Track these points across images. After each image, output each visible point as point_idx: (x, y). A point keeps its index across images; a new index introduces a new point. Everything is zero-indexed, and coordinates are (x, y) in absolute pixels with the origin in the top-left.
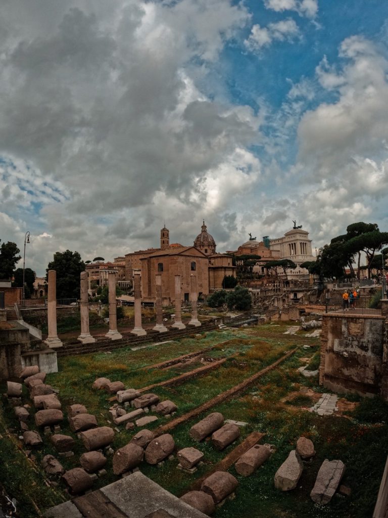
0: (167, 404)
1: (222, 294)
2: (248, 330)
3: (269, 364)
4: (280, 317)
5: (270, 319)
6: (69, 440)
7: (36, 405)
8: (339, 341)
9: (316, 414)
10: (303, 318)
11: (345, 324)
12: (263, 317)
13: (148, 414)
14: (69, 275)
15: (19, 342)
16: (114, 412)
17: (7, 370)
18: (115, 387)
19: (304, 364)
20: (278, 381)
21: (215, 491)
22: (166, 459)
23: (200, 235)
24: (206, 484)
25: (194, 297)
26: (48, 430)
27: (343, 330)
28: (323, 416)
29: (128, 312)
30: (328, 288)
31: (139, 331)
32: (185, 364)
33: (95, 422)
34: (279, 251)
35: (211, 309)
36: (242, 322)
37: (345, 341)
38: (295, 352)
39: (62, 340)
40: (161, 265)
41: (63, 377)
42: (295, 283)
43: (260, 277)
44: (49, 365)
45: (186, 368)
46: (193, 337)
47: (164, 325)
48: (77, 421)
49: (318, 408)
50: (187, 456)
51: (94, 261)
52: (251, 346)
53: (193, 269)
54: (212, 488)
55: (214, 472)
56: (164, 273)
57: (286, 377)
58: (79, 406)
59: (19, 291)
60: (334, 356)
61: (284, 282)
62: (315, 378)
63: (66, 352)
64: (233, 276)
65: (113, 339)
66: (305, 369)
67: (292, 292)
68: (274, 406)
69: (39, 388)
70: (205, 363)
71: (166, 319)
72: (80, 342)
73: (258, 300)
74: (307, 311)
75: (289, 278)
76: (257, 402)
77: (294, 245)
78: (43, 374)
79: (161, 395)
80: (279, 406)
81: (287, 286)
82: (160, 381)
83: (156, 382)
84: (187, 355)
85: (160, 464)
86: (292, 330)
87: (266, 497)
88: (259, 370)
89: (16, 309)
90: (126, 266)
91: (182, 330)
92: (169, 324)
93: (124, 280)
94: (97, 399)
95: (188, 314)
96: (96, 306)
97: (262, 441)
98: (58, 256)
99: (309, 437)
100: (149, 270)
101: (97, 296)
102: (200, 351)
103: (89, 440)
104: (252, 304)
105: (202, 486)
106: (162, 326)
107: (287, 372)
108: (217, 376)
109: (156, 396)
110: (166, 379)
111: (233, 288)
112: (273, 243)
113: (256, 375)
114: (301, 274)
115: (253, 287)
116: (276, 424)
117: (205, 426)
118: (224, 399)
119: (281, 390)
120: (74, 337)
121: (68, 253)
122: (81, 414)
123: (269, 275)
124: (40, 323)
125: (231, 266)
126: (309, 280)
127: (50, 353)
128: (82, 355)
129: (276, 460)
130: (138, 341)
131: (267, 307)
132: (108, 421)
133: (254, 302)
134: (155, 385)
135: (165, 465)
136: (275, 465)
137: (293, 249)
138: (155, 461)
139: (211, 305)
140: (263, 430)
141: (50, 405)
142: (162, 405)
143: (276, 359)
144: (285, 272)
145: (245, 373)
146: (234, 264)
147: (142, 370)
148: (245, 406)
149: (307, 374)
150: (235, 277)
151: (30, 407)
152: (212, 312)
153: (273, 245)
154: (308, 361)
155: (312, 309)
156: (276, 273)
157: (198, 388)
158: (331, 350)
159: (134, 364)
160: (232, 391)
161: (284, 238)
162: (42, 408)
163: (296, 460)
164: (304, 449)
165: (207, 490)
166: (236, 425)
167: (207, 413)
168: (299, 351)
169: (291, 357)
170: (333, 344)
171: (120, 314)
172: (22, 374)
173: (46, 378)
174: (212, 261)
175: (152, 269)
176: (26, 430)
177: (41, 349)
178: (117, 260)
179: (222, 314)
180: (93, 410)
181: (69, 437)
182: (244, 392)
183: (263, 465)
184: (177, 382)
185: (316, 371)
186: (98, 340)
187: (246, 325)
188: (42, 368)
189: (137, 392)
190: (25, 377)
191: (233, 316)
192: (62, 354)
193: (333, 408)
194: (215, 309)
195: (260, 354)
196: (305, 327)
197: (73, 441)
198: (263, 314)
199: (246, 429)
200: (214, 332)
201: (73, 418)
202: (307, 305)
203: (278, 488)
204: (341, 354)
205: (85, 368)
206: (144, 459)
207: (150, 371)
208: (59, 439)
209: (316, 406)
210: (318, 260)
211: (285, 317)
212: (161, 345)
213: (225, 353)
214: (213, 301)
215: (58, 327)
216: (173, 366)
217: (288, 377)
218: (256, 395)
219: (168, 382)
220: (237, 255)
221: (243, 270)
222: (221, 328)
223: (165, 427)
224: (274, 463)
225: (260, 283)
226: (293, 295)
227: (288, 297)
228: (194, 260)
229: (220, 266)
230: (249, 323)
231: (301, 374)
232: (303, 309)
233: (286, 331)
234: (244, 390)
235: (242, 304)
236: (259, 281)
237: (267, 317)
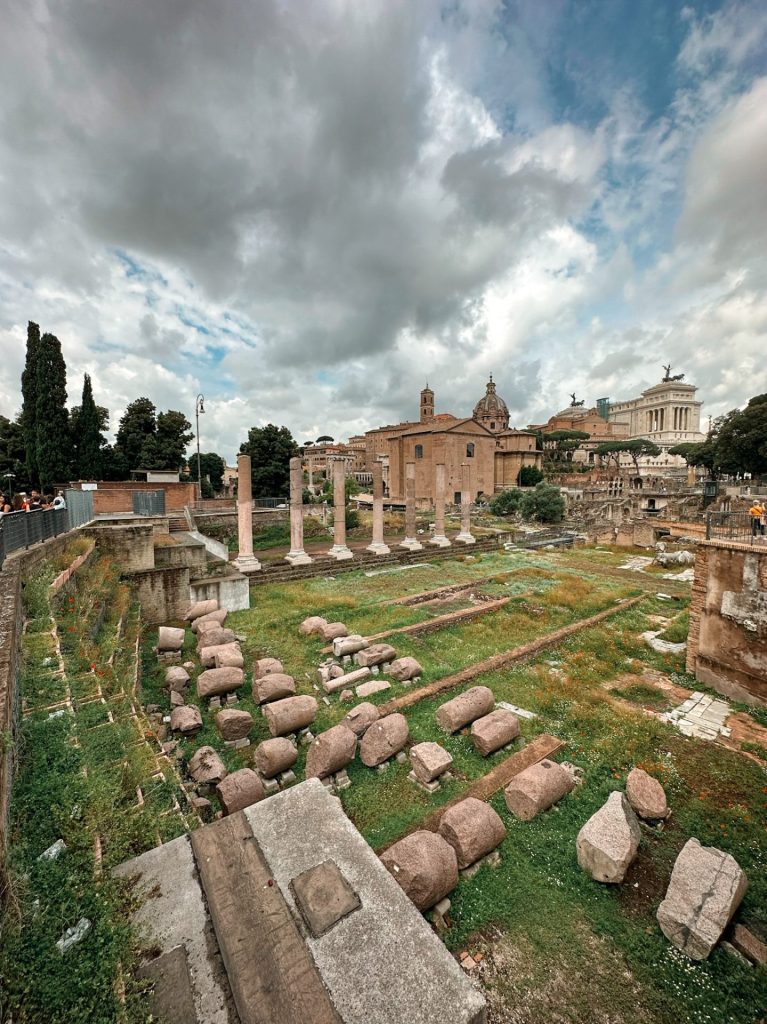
0: (408, 662)
1: (516, 496)
2: (553, 555)
3: (584, 616)
4: (614, 539)
5: (595, 541)
6: (246, 719)
7: (203, 661)
8: (735, 596)
9: (677, 729)
10: (661, 545)
11: (752, 566)
12: (584, 535)
13: (376, 678)
14: (274, 463)
15: (188, 565)
16: (325, 672)
17: (164, 610)
18: (333, 631)
19: (655, 628)
20: (599, 650)
21: (462, 838)
22: (392, 758)
23: (484, 399)
24: (448, 821)
25: (467, 498)
26: (215, 702)
27: (745, 576)
28: (690, 738)
29: (365, 518)
30: (728, 493)
31: (379, 547)
32: (444, 601)
33: (292, 688)
34: (627, 424)
35: (496, 518)
36: (545, 542)
37: (751, 599)
38: (638, 602)
39: (260, 561)
40: (419, 448)
41: (256, 615)
42: (655, 481)
43: (584, 470)
44: (235, 598)
45: (446, 607)
46: (461, 560)
47: (418, 540)
48: (264, 685)
49: (680, 717)
50: (424, 757)
51: (317, 441)
52: (555, 582)
53: (470, 455)
54: (456, 830)
55: (466, 796)
56: (425, 461)
57: (616, 644)
58: (272, 660)
59: (192, 489)
60: (721, 623)
61: (631, 480)
62: (678, 658)
63: (266, 578)
64: (535, 467)
65: (339, 559)
66: (657, 637)
67: (646, 496)
68: (589, 693)
69: (213, 634)
70: (476, 602)
71: (421, 531)
72: (288, 563)
73: (576, 507)
74: (672, 532)
75: (643, 473)
76: (557, 681)
77: (659, 413)
78: (222, 614)
79: (401, 647)
80: (596, 694)
81: (636, 487)
82: (403, 625)
83: (396, 626)
84: (448, 588)
85: (382, 767)
86: (638, 563)
87: (558, 883)
88: (566, 623)
89: (187, 515)
90: (367, 450)
91: (445, 548)
92: (426, 538)
93: (364, 471)
94: (304, 650)
95: (456, 524)
96: (320, 510)
97: (558, 756)
98: (255, 435)
99: (656, 775)
100: (401, 456)
101: (322, 494)
102: (470, 583)
103: (276, 718)
104: (566, 514)
105: (442, 822)
106: (414, 540)
107: (619, 637)
108: (492, 625)
109: (391, 649)
110: (412, 622)
111: (534, 485)
112: (617, 410)
113: (559, 633)
114: (669, 466)
115: (570, 486)
116: (588, 728)
117: (461, 708)
118: (499, 665)
119: (603, 666)
120: (280, 555)
121: (271, 431)
122: (273, 675)
123: (602, 467)
124: (227, 535)
125: (534, 449)
126: (686, 477)
127: (238, 580)
128: (290, 582)
129: (584, 803)
130: (375, 562)
131: (593, 521)
132: (315, 686)
133: (570, 510)
134: (394, 630)
135: (390, 770)
136: (579, 811)
137: (656, 420)
138: (373, 761)
139: (496, 512)
140: (562, 734)
141: (225, 660)
142: (399, 663)
143: (600, 610)
144: (635, 462)
145: (540, 624)
146: (539, 447)
147: (377, 608)
148: (535, 684)
149: (661, 646)
150: (539, 468)
151: (193, 666)
152: (497, 523)
153: (616, 414)
154: (665, 624)
155: (686, 530)
156: (617, 463)
157: (461, 641)
158: (716, 611)
159: (366, 597)
160: (515, 653)
161: (641, 400)
162: (213, 666)
163: (622, 815)
164: (642, 795)
165: (449, 835)
166: (514, 714)
167: (468, 686)
168: (647, 602)
169: (629, 609)
170: (720, 601)
171: (351, 522)
172: (189, 614)
173: (226, 618)
174: (502, 442)
175: (405, 454)
176: (177, 705)
177: (224, 575)
178: (353, 440)
179: (512, 527)
180: (293, 667)
181: (246, 714)
182: (535, 657)
183: (556, 805)
184: (429, 628)
185: (681, 644)
186: (317, 560)
187: (551, 547)
188: (223, 603)
189: (365, 641)
190: (191, 620)
191: (530, 530)
192: (259, 581)
193: (717, 727)
194: (502, 518)
195: (570, 597)
196: (664, 560)
197: (252, 720)
198: (584, 531)
199: (533, 725)
200: (496, 553)
201: (258, 681)
202: (674, 522)
203: (584, 866)
204: (739, 622)
205: (292, 601)
206: (358, 756)
207: (388, 609)
208: (228, 718)
209: (675, 712)
210: (709, 441)
211: (623, 540)
212: (410, 570)
213: (509, 588)
214: (499, 505)
215: (255, 542)
216: (426, 603)
217: (620, 646)
218: (555, 666)
219: (414, 626)
220: (547, 433)
221: (556, 457)
222: (507, 548)
223: (400, 702)
224: (579, 807)
225: (585, 480)
226: (647, 502)
227: (635, 506)
228: (472, 440)
229: (515, 450)
230: (557, 545)
231: (647, 645)
232: (665, 529)
233: (625, 564)
234: (536, 654)
235: (548, 513)
236: (583, 476)
237: (590, 536)
